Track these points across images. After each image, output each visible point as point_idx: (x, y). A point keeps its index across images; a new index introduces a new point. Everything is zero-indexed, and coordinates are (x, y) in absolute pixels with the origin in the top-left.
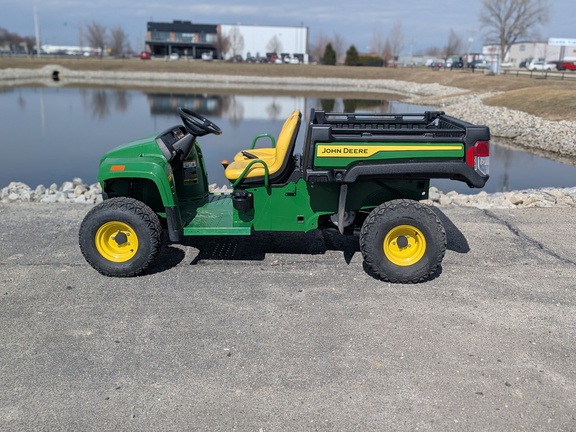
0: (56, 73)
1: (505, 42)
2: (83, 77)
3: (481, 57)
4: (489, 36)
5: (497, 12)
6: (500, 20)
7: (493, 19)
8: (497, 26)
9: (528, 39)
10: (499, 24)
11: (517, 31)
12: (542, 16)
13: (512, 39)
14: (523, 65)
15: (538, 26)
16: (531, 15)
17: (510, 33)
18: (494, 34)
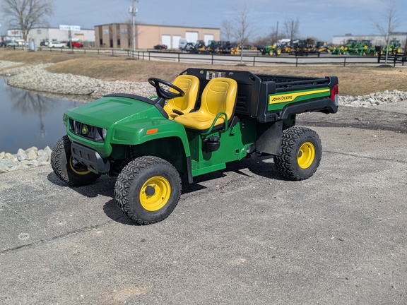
1: (25, 28)
3: (8, 39)
4: (11, 23)
5: (15, 5)
6: (18, 12)
7: (12, 10)
8: (16, 15)
9: (41, 26)
10: (17, 13)
11: (31, 20)
12: (47, 9)
13: (29, 25)
14: (43, 44)
15: (46, 16)
16: (40, 8)
17: (27, 21)
18: (15, 21)
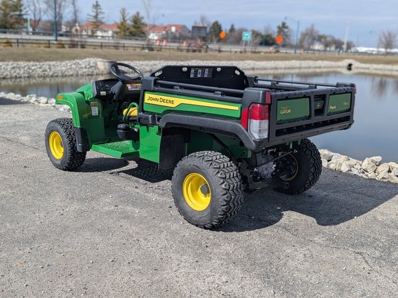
0: (350, 65)
2: (368, 69)
